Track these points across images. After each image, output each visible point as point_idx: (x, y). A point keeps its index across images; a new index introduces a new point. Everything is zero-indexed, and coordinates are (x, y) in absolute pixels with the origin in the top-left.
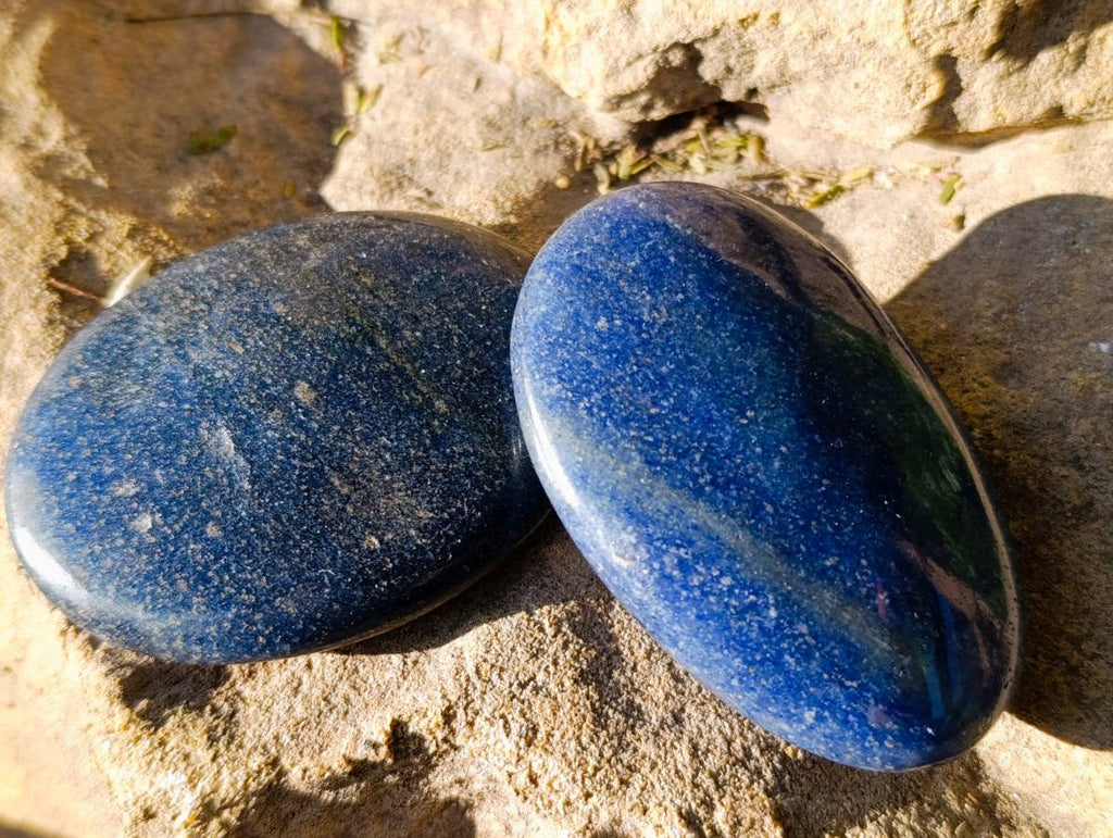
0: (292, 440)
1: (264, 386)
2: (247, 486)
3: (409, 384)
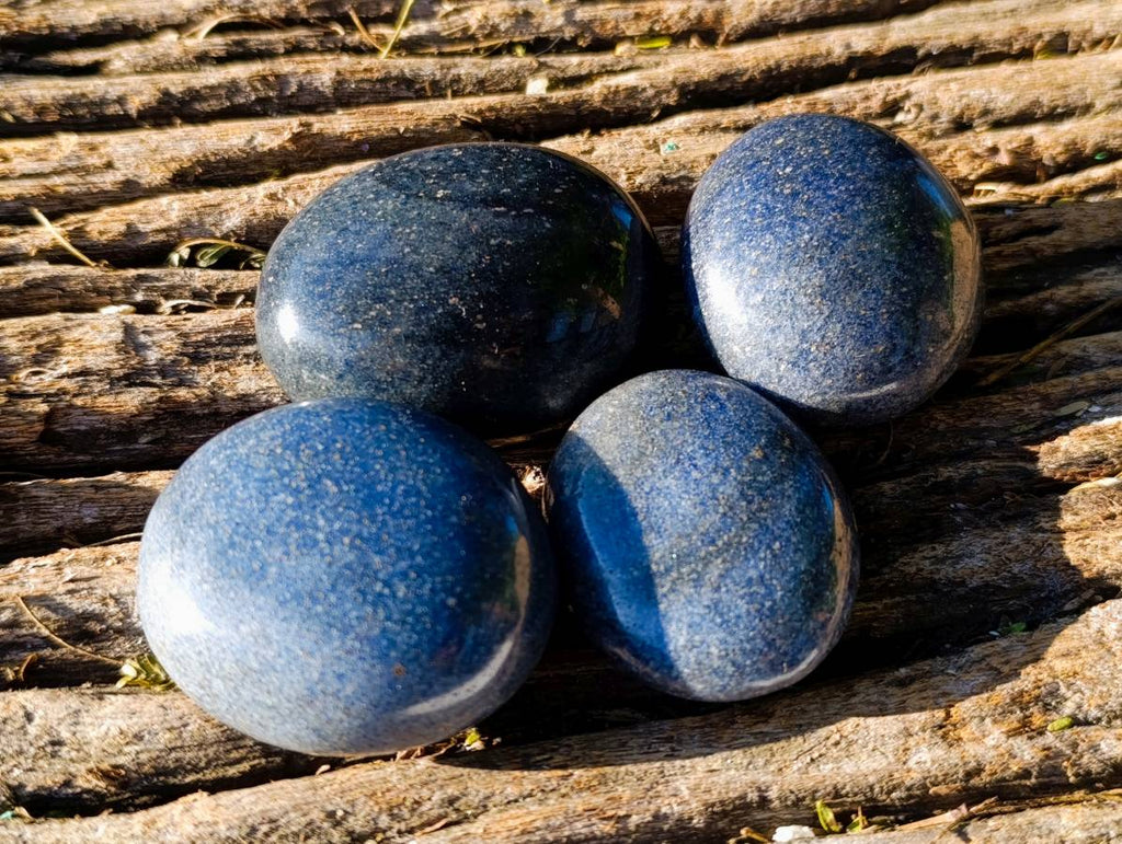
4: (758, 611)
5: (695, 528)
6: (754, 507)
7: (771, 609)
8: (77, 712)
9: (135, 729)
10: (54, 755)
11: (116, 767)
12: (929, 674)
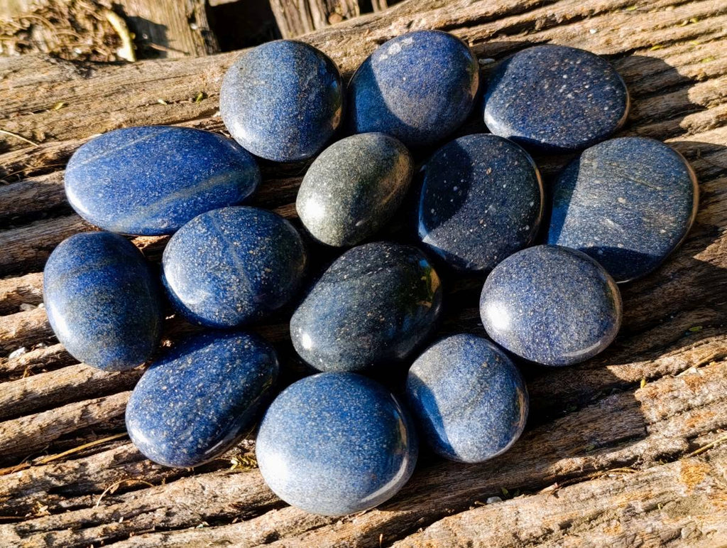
0: (627, 214)
1: (610, 203)
2: (622, 231)
3: (647, 186)
4: (485, 426)
5: (460, 396)
6: (483, 386)
7: (490, 425)
8: (221, 484)
9: (244, 488)
10: (215, 501)
11: (239, 502)
12: (540, 434)
